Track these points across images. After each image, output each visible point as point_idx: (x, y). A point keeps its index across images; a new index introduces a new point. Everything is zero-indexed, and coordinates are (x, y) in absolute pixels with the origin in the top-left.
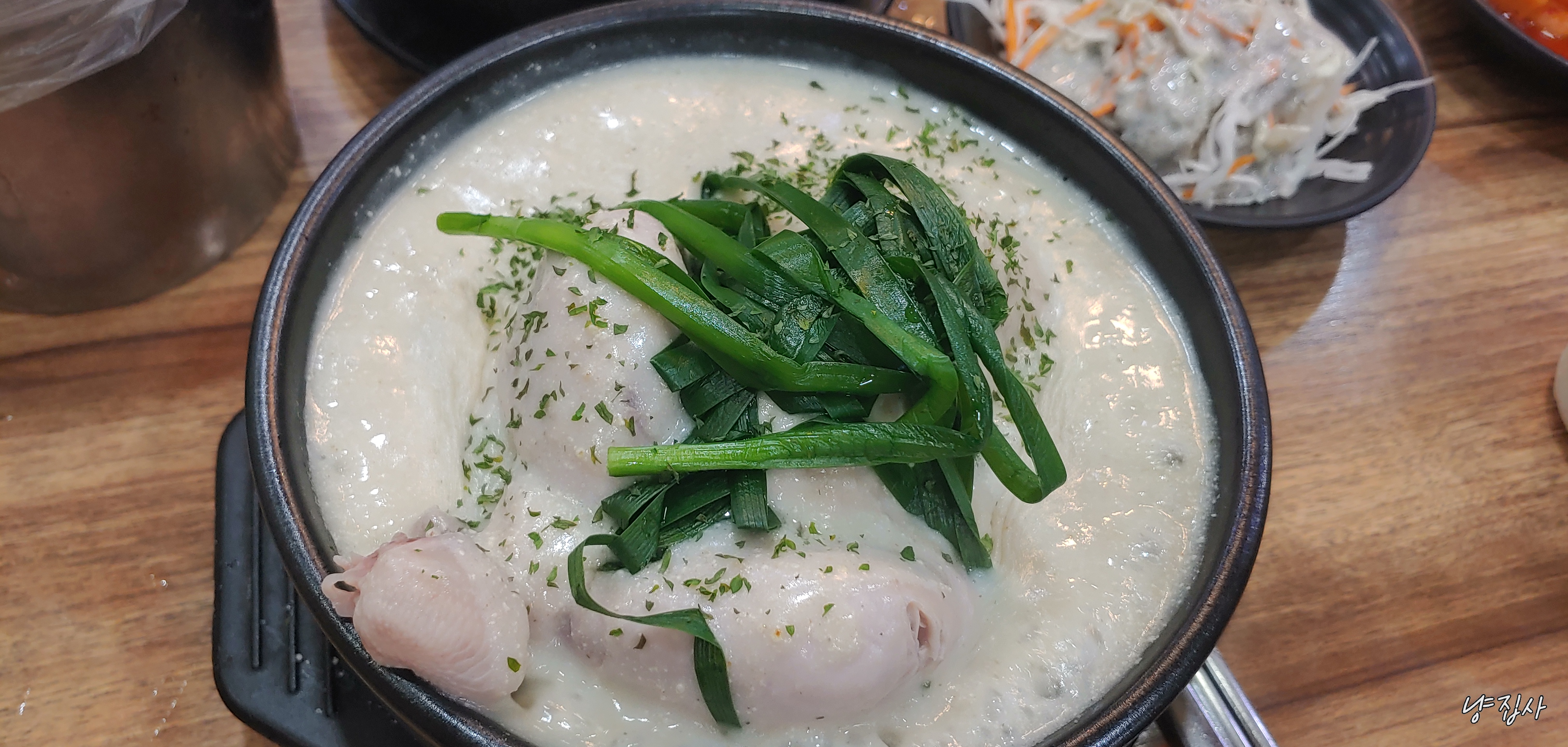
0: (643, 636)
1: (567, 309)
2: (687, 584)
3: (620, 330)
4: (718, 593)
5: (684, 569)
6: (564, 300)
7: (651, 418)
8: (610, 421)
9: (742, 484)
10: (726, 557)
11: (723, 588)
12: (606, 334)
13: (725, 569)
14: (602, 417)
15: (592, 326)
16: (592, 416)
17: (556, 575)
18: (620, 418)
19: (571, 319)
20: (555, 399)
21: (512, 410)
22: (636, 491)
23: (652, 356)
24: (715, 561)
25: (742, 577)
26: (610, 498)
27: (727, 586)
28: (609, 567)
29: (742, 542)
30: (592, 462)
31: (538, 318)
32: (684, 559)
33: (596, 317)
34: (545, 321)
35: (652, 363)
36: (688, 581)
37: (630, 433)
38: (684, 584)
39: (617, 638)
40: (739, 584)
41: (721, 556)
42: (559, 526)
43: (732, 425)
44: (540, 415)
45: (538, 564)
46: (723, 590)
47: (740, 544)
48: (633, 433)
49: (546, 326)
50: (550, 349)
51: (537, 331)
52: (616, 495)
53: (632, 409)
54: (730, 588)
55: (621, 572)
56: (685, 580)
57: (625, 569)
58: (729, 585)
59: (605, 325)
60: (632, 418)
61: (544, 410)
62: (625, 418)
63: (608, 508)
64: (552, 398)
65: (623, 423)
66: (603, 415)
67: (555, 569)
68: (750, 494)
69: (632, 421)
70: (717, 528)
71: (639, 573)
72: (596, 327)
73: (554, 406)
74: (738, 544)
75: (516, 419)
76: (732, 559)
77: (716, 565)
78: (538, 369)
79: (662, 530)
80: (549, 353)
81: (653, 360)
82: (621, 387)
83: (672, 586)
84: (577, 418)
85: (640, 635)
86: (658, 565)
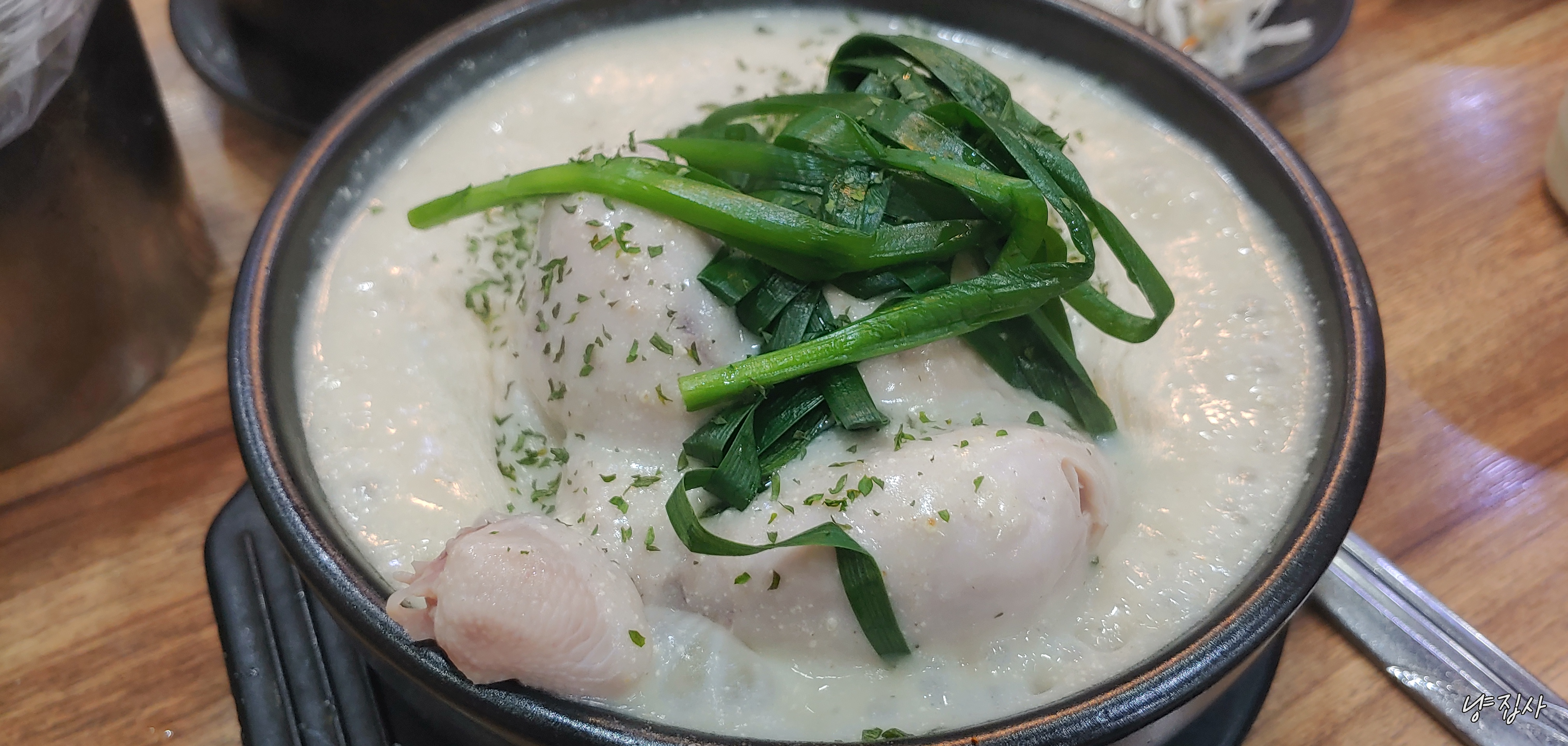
0: (775, 573)
1: (590, 244)
2: (809, 502)
3: (655, 252)
4: (848, 501)
5: (798, 491)
6: (583, 236)
7: (714, 341)
8: (670, 351)
9: (836, 385)
10: (843, 464)
11: (852, 494)
12: (641, 260)
13: (847, 475)
14: (660, 350)
15: (624, 255)
16: (650, 351)
17: (653, 536)
18: (680, 346)
19: (599, 253)
20: (601, 345)
21: (550, 382)
22: (720, 420)
23: (697, 274)
24: (830, 472)
25: (870, 477)
26: (692, 438)
27: (856, 491)
28: (714, 510)
29: (853, 447)
30: (662, 403)
31: (557, 267)
32: (794, 480)
33: (625, 243)
34: (566, 269)
35: (701, 280)
36: (809, 498)
37: (696, 362)
38: (805, 504)
39: (745, 585)
40: (869, 485)
41: (837, 465)
42: (642, 484)
43: (804, 326)
44: (586, 372)
45: (630, 529)
46: (852, 497)
47: (853, 450)
48: (698, 362)
49: (570, 271)
50: (582, 293)
51: (560, 281)
52: (697, 435)
53: (690, 335)
54: (860, 492)
55: (727, 513)
56: (805, 499)
57: (730, 508)
58: (858, 490)
59: (637, 250)
60: (694, 345)
61: (589, 364)
62: (686, 346)
63: (691, 450)
64: (597, 345)
65: (685, 351)
66: (661, 348)
67: (651, 529)
68: (848, 392)
69: (694, 348)
70: (820, 441)
71: (748, 507)
72: (629, 254)
73: (602, 354)
74: (850, 450)
75: (557, 389)
76: (850, 465)
77: (834, 476)
78: (572, 320)
79: (761, 457)
80: (581, 299)
81: (700, 277)
82: (673, 313)
83: (791, 510)
84: (632, 358)
85: (771, 572)
86: (768, 494)
